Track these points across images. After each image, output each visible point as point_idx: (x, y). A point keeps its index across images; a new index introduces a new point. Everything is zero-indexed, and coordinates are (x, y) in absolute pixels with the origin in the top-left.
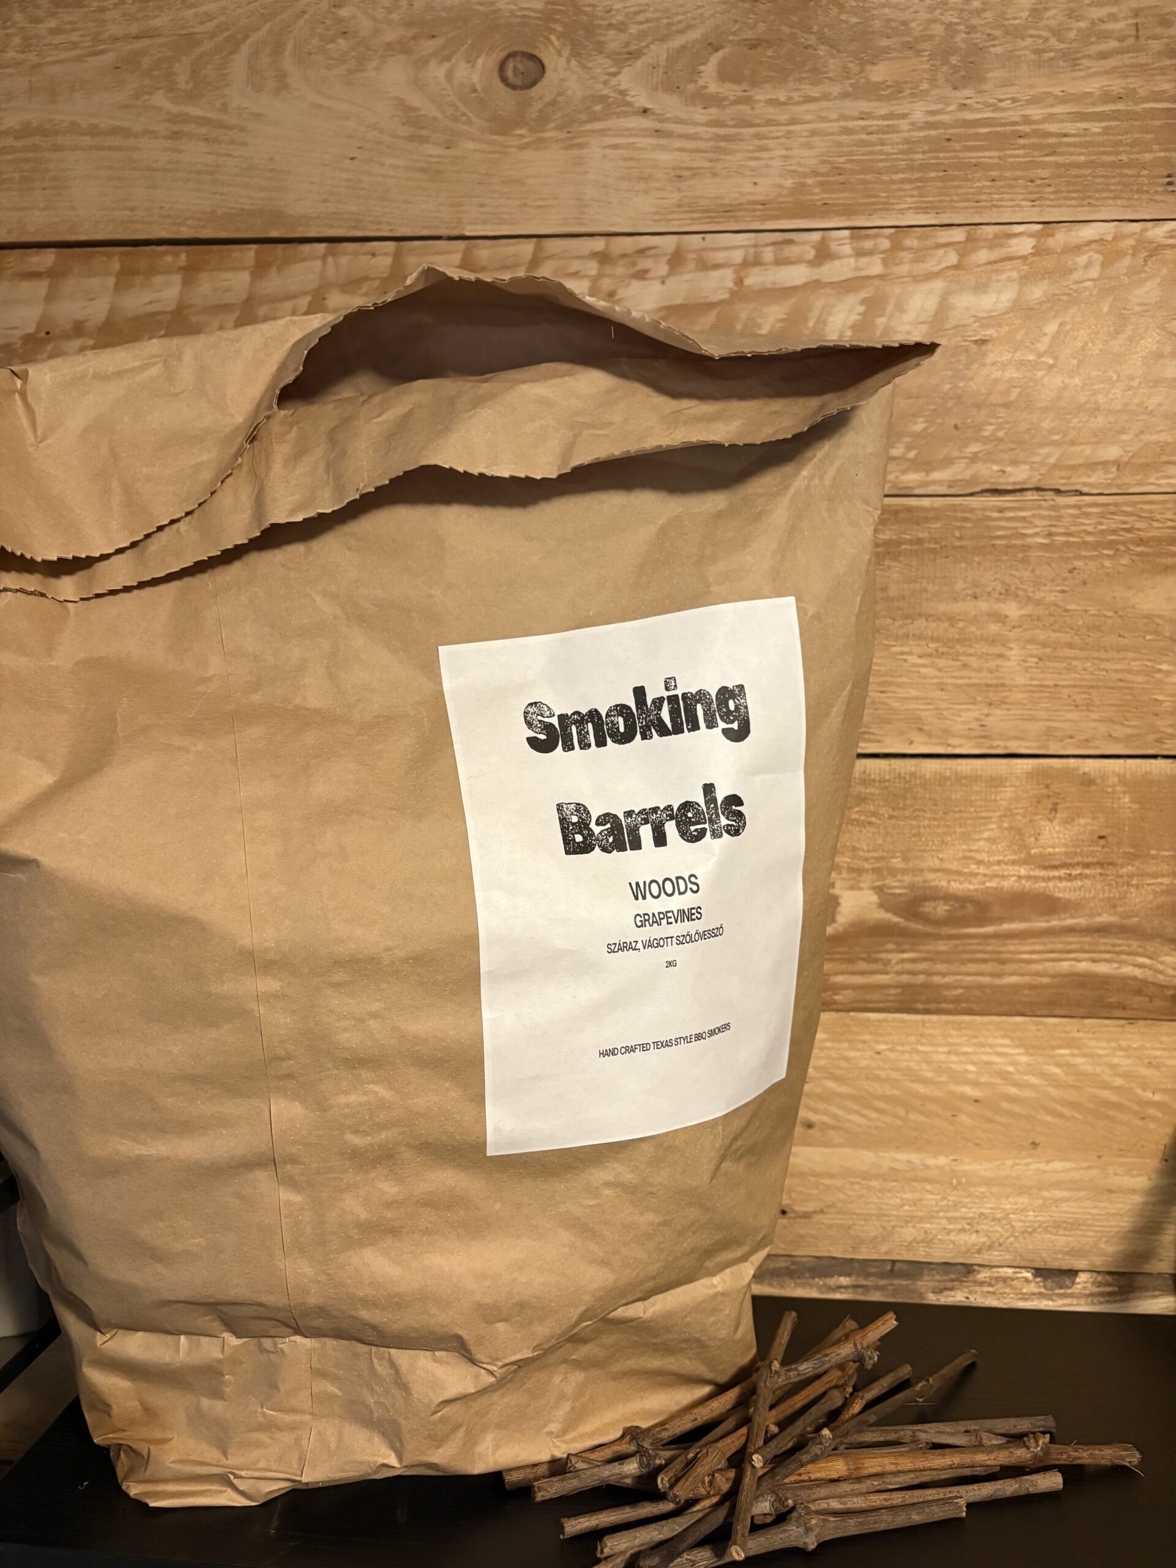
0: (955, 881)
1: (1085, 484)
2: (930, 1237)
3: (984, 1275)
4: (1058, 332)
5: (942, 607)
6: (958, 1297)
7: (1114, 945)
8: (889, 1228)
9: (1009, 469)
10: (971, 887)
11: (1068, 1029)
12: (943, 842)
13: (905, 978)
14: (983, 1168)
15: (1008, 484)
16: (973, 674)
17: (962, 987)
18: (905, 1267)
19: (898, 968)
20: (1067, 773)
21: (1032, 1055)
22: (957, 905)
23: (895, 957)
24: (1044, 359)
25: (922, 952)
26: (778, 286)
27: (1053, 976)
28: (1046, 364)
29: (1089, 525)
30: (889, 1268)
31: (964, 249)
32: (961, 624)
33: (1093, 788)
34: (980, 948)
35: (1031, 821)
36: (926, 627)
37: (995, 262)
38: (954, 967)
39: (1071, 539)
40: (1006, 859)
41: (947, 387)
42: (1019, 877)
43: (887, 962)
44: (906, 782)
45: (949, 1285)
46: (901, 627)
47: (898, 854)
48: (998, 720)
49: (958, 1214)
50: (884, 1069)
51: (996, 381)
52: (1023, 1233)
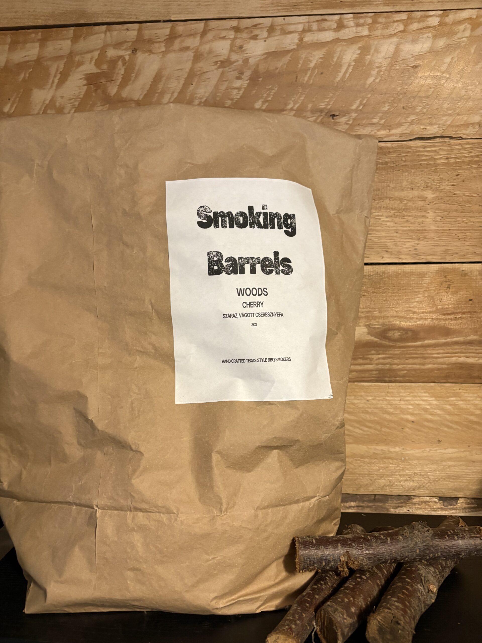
0: (403, 321)
1: (464, 134)
2: (392, 483)
3: (416, 500)
4: (451, 62)
5: (397, 194)
6: (404, 510)
7: (476, 350)
8: (373, 480)
9: (428, 128)
10: (410, 324)
11: (455, 388)
12: (397, 303)
13: (380, 367)
14: (416, 452)
15: (428, 134)
16: (411, 225)
17: (406, 370)
18: (380, 497)
19: (377, 362)
20: (454, 270)
21: (438, 401)
22: (404, 333)
23: (375, 357)
24: (444, 75)
25: (388, 354)
26: (319, 42)
27: (448, 364)
28: (445, 77)
29: (466, 153)
30: (373, 498)
31: (406, 23)
32: (405, 202)
33: (467, 277)
34: (414, 352)
35: (438, 293)
36: (389, 203)
37: (421, 29)
38: (402, 361)
39: (457, 160)
40: (426, 311)
41: (399, 88)
42: (432, 319)
43: (371, 359)
44: (381, 276)
45: (401, 505)
46: (378, 203)
47: (377, 310)
48: (422, 246)
49: (404, 473)
50: (370, 408)
51: (422, 86)
52: (434, 481)
